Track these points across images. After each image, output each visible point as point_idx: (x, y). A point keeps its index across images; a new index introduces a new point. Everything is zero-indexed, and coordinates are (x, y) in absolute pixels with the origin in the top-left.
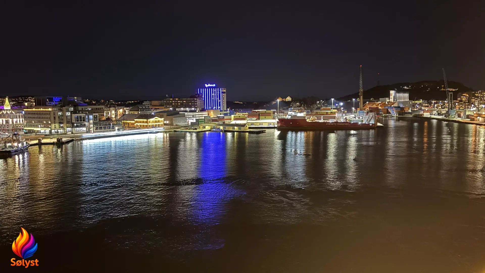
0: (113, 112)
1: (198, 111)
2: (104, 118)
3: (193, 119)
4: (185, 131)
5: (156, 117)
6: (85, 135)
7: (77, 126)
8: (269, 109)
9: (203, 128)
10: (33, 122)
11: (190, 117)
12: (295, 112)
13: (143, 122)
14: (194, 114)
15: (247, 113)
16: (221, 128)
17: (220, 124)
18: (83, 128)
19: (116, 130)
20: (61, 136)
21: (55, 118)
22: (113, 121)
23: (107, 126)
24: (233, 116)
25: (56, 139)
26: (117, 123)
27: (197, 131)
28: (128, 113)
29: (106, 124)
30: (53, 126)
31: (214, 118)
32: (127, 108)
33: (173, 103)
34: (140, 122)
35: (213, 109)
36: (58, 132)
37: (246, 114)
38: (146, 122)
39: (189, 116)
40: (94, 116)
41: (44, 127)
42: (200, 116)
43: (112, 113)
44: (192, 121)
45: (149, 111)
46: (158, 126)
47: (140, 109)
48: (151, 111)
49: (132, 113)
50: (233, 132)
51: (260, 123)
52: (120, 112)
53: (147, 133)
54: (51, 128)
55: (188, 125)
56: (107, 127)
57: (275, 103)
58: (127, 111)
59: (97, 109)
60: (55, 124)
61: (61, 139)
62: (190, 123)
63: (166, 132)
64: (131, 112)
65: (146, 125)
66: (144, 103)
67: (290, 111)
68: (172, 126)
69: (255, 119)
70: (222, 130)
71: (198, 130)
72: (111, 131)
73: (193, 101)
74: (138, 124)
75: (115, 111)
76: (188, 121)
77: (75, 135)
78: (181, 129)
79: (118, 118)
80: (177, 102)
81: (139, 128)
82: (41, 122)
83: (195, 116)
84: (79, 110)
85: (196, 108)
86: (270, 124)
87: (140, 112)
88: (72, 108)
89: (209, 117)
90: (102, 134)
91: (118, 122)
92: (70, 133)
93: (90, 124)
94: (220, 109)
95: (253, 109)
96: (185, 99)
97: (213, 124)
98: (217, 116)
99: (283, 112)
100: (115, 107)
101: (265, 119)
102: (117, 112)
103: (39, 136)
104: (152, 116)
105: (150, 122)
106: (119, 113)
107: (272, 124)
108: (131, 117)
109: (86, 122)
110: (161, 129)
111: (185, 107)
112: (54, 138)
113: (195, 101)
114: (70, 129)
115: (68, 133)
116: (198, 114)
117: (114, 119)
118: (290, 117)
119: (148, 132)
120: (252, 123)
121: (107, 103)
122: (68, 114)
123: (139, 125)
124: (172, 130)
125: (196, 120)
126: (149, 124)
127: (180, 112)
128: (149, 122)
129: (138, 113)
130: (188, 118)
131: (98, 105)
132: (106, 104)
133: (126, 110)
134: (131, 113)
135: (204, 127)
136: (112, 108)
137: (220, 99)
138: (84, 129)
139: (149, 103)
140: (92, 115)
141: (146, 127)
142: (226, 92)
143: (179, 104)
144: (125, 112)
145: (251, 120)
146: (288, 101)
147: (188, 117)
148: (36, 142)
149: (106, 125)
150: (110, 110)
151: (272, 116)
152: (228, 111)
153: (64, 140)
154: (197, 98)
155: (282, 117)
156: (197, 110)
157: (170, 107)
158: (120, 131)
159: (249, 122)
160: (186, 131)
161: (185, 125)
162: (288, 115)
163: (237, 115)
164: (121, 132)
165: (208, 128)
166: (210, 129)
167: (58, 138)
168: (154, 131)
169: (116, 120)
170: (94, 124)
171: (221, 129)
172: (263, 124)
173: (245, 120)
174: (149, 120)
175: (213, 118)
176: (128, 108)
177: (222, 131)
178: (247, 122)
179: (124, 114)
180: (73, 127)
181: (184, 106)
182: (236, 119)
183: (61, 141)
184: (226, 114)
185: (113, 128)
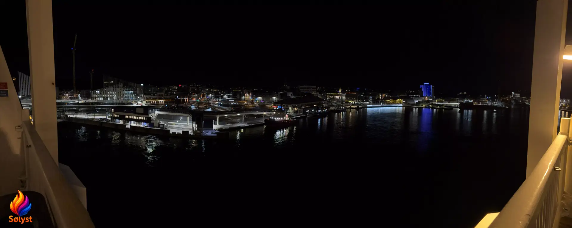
2: (376, 98)
5: (400, 99)
6: (368, 106)
7: (365, 101)
8: (455, 97)
10: (349, 98)
13: (394, 101)
14: (417, 98)
15: (444, 99)
16: (431, 106)
20: (358, 105)
21: (357, 97)
24: (437, 100)
27: (419, 107)
28: (387, 96)
30: (356, 100)
31: (427, 101)
33: (408, 92)
35: (427, 96)
36: (357, 103)
38: (395, 101)
39: (415, 99)
41: (353, 101)
43: (380, 96)
44: (416, 102)
50: (436, 109)
51: (451, 105)
53: (395, 106)
57: (459, 94)
59: (374, 94)
67: (465, 99)
68: (407, 103)
69: (448, 102)
72: (379, 104)
74: (391, 102)
75: (382, 95)
77: (364, 105)
81: (392, 104)
82: (351, 99)
84: (367, 94)
86: (456, 105)
88: (364, 93)
90: (375, 106)
92: (362, 104)
93: (370, 100)
94: (430, 96)
95: (447, 97)
98: (429, 100)
99: (462, 99)
100: (382, 93)
101: (453, 102)
104: (398, 99)
108: (388, 98)
110: (401, 105)
116: (419, 98)
117: (381, 99)
120: (447, 104)
121: (378, 91)
122: (362, 95)
124: (406, 106)
125: (418, 101)
127: (411, 97)
131: (374, 92)
136: (380, 93)
137: (431, 91)
138: (368, 103)
140: (372, 96)
148: (349, 107)
151: (457, 101)
152: (435, 98)
153: (360, 107)
156: (419, 96)
159: (445, 104)
161: (413, 103)
162: (464, 101)
163: (439, 100)
165: (424, 105)
170: (372, 101)
173: (443, 103)
180: (363, 101)
182: (438, 102)
184: (433, 99)
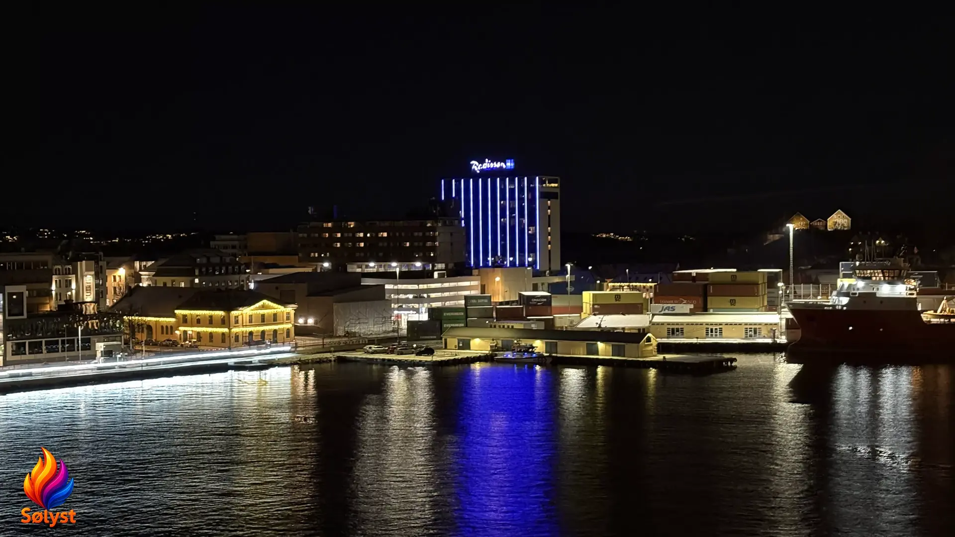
0: (89, 280)
1: (440, 276)
3: (417, 311)
4: (384, 360)
5: (265, 302)
8: (748, 264)
9: (460, 348)
11: (407, 301)
12: (867, 281)
13: (211, 322)
14: (421, 287)
15: (653, 284)
16: (539, 345)
17: (531, 330)
19: (99, 354)
22: (86, 317)
23: (60, 339)
24: (587, 296)
26: (103, 324)
29: (58, 331)
31: (507, 303)
32: (144, 263)
33: (338, 240)
34: (199, 322)
35: (502, 266)
37: (649, 285)
38: (224, 322)
39: (402, 296)
40: (10, 295)
42: (446, 294)
43: (85, 285)
44: (415, 317)
45: (237, 277)
46: (271, 337)
47: (200, 266)
48: (244, 277)
49: (165, 284)
50: (589, 365)
51: (710, 327)
52: (118, 279)
55: (396, 334)
56: (63, 342)
57: (777, 237)
58: (145, 275)
62: (404, 325)
63: (303, 365)
64: (161, 281)
65: (223, 334)
66: (216, 243)
67: (845, 276)
68: (331, 337)
69: (687, 307)
70: (540, 356)
71: (438, 356)
73: (421, 234)
74: (190, 330)
75: (97, 276)
76: (398, 316)
78: (368, 352)
79: (108, 304)
80: (351, 235)
81: (193, 348)
83: (425, 295)
85: (434, 261)
86: (755, 333)
87: (197, 281)
89: (486, 301)
90: (39, 371)
91: (108, 321)
94: (533, 264)
95: (678, 266)
96: (387, 224)
97: (502, 332)
98: (520, 295)
99: (814, 277)
100: (97, 260)
101: (733, 307)
102: (105, 280)
104: (249, 299)
105: (237, 322)
106: (110, 284)
107: (764, 332)
108: (162, 300)
111: (387, 259)
113: (427, 234)
116: (438, 285)
117: (91, 309)
118: (845, 300)
119: (231, 362)
120: (675, 327)
123: (194, 335)
124: (328, 355)
125: (431, 311)
126: (234, 330)
127: (363, 279)
128: (233, 320)
129: (188, 286)
130: (396, 306)
131: (26, 251)
132: (59, 247)
133: (141, 270)
134: (162, 285)
135: (466, 345)
137: (532, 222)
139: (236, 243)
141: (223, 341)
142: (558, 191)
143: (362, 245)
144: (138, 279)
145: (667, 312)
146: (836, 231)
147: (398, 301)
149: (57, 333)
150: (75, 272)
151: (766, 297)
152: (568, 276)
154: (435, 219)
155: (811, 300)
156: (433, 271)
157: (322, 260)
158: (115, 359)
159: (658, 324)
160: (389, 360)
161: (385, 332)
162: (835, 293)
163: (608, 292)
164: (119, 364)
165: (479, 346)
166: (487, 351)
168: (256, 359)
169: (99, 315)
171: (536, 350)
172: (721, 329)
173: (641, 313)
174: (234, 313)
175: (501, 303)
176: (150, 263)
177: (540, 360)
178: (650, 322)
179: (132, 287)
181: (381, 254)
182: (601, 308)
184: (557, 289)
185: (84, 348)
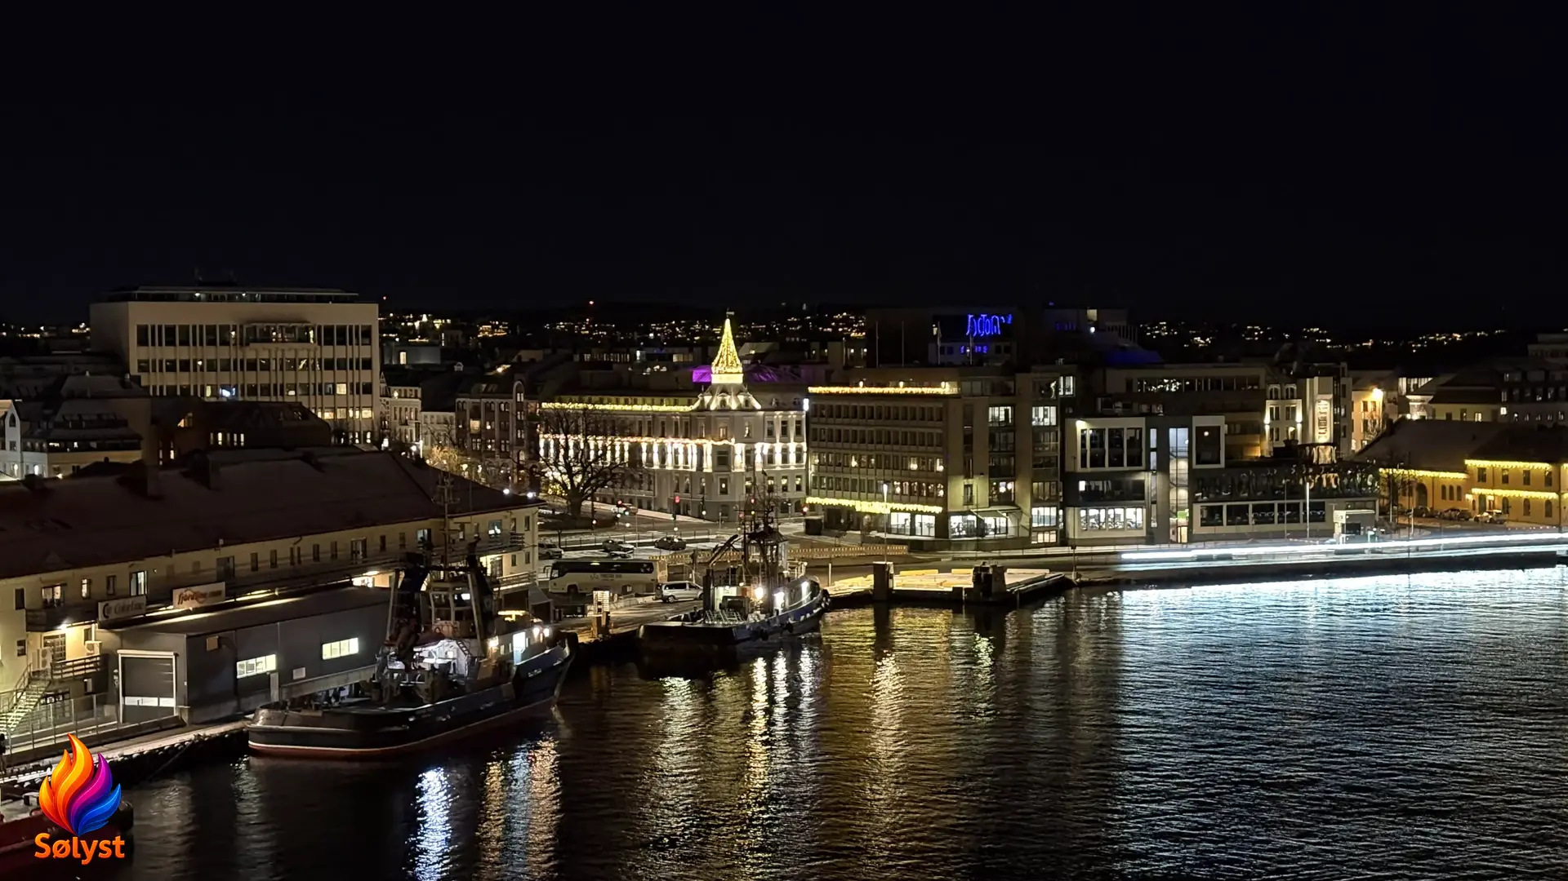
0: (1324, 407)
2: (1261, 449)
6: (1138, 557)
7: (1093, 499)
10: (854, 463)
13: (1527, 481)
18: (1130, 512)
19: (1338, 529)
20: (995, 553)
21: (968, 439)
22: (1319, 469)
23: (1276, 503)
25: (971, 571)
26: (1345, 481)
28: (1424, 413)
29: (1274, 489)
30: (957, 488)
32: (1414, 381)
34: (1506, 481)
36: (981, 529)
38: (1550, 483)
40: (1200, 430)
41: (914, 496)
43: (1318, 416)
47: (1510, 386)
49: (1449, 416)
52: (1370, 407)
54: (944, 503)
56: (1281, 508)
58: (1415, 400)
59: (1216, 383)
60: (970, 481)
61: (1000, 572)
64: (1442, 411)
65: (1548, 502)
66: (1538, 347)
74: (1491, 494)
75: (1336, 402)
77: (1079, 550)
79: (1354, 447)
81: (1495, 525)
82: (893, 466)
84: (1109, 391)
87: (1503, 411)
88: (1070, 381)
90: (1243, 553)
91: (1353, 475)
92: (1052, 537)
93: (1171, 484)
100: (1336, 375)
102: (1350, 408)
103: (878, 549)
106: (1358, 415)
108: (1446, 443)
109: (1148, 469)
112: (959, 563)
114: (1050, 512)
115: (1040, 536)
117: (1326, 455)
119: (1561, 550)
121: (1286, 346)
122: (1046, 416)
123: (1499, 504)
129: (1489, 419)
131: (1226, 361)
132: (1277, 356)
133: (1408, 392)
134: (1444, 418)
136: (1316, 379)
138: (1135, 515)
140: (1188, 425)
141: (1549, 514)
144: (1404, 406)
148: (863, 583)
149: (1271, 493)
150: (1302, 396)
153: (1014, 577)
158: (1364, 539)
164: (1370, 546)
167: (979, 564)
169: (1340, 465)
170: (1198, 482)
176: (1424, 381)
179: (1395, 420)
183: (994, 587)
185: (1314, 519)
